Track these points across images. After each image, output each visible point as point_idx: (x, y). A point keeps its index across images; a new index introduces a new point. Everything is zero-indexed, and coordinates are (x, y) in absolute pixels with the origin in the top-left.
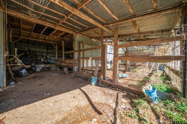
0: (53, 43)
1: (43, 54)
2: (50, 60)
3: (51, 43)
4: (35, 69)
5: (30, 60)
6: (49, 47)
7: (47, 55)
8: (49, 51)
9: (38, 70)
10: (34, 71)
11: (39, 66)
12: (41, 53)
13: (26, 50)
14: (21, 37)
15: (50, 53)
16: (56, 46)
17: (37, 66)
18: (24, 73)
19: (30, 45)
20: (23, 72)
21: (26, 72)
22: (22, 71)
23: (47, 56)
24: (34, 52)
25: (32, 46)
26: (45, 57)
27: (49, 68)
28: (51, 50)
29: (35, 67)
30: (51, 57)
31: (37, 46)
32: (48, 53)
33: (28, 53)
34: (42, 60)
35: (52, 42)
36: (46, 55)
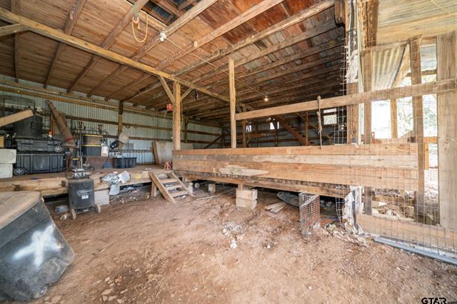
0: (167, 76)
1: (106, 127)
2: (128, 151)
3: (156, 77)
4: (92, 196)
5: (58, 149)
6: (126, 103)
7: (120, 131)
8: (127, 118)
9: (101, 198)
11: (107, 178)
12: (95, 125)
15: (128, 125)
16: (178, 90)
17: (95, 178)
19: (54, 90)
23: (117, 137)
24: (69, 120)
25: (60, 93)
26: (113, 140)
27: (147, 186)
28: (131, 115)
29: (89, 186)
30: (131, 141)
31: (81, 98)
32: (120, 125)
34: (105, 151)
35: (162, 71)
36: (115, 134)
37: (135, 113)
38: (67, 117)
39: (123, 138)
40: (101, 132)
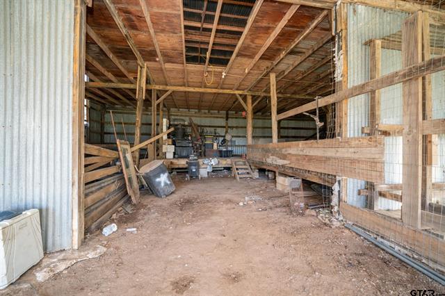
0: (240, 92)
1: (219, 130)
2: (231, 146)
3: (234, 95)
4: (198, 170)
5: (191, 145)
6: (230, 112)
7: (227, 132)
8: (232, 122)
9: (203, 172)
10: (194, 177)
11: (206, 162)
12: (212, 129)
13: (186, 123)
14: (168, 88)
15: (232, 128)
16: (249, 100)
17: (201, 161)
18: (163, 184)
19: (193, 112)
20: (160, 183)
21: (169, 183)
22: (158, 180)
23: (224, 136)
24: (199, 128)
25: (196, 113)
26: (222, 138)
27: (229, 169)
28: (234, 120)
29: (197, 165)
30: (234, 139)
31: (205, 113)
32: (227, 127)
33: (189, 130)
34: (215, 147)
35: (237, 89)
36: (223, 134)
37: (236, 118)
38: (199, 126)
39: (228, 137)
40: (215, 133)
